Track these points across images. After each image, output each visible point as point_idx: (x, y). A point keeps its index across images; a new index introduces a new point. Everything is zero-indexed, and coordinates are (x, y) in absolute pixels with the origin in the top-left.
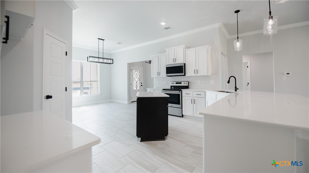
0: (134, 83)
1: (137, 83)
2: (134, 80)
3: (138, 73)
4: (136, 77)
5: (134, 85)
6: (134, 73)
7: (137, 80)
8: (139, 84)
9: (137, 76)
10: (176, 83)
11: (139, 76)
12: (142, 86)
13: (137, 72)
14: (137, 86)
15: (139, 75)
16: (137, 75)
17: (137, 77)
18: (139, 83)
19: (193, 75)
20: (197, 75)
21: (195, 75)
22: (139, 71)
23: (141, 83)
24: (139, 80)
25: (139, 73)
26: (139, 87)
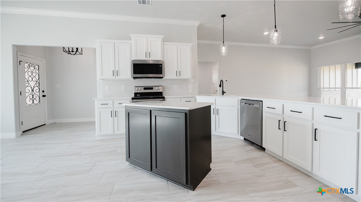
0: (28, 91)
1: (33, 90)
2: (27, 85)
3: (34, 70)
4: (30, 79)
5: (27, 94)
6: (26, 70)
7: (32, 84)
8: (38, 94)
9: (32, 76)
10: (145, 89)
11: (37, 77)
12: (44, 96)
13: (32, 68)
14: (35, 97)
15: (37, 75)
16: (34, 74)
17: (34, 79)
18: (37, 91)
19: (174, 77)
20: (179, 78)
21: (176, 77)
22: (37, 66)
23: (43, 91)
24: (38, 85)
25: (37, 71)
26: (38, 98)
